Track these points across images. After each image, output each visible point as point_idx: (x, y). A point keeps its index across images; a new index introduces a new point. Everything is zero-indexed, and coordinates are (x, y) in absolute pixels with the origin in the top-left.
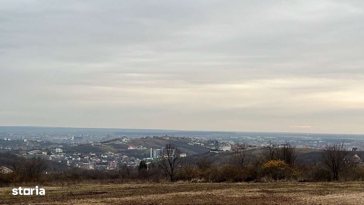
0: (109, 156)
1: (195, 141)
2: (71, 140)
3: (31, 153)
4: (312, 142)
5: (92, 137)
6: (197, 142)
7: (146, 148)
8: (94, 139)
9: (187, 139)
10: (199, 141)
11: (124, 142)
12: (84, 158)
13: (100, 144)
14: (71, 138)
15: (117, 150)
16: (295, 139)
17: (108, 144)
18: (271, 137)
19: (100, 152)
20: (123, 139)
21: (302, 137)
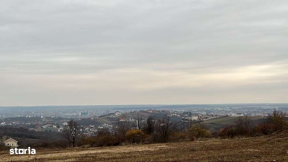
0: (104, 127)
1: (172, 113)
2: (79, 115)
3: (44, 127)
4: (270, 111)
5: (95, 112)
6: (174, 114)
7: (134, 120)
8: (96, 114)
9: (166, 111)
10: (176, 113)
11: (117, 116)
12: (85, 129)
13: (98, 118)
14: (79, 114)
15: (111, 122)
16: (257, 109)
17: (104, 118)
18: (237, 108)
19: (98, 124)
20: (116, 113)
21: (263, 107)
